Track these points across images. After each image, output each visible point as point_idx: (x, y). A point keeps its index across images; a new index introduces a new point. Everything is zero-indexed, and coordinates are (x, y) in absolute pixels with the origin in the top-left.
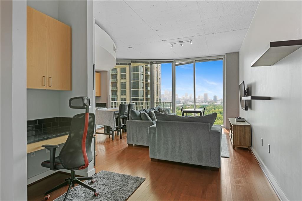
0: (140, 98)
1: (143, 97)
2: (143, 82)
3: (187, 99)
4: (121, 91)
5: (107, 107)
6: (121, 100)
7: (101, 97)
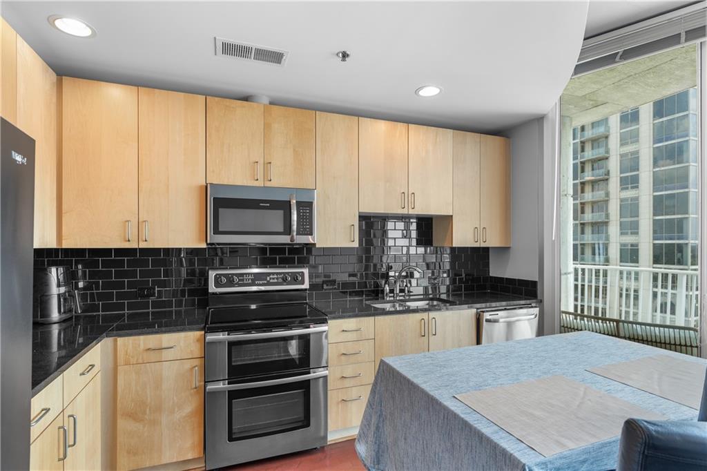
0: (692, 242)
4: (621, 223)
5: (541, 301)
6: (621, 249)
7: (511, 250)
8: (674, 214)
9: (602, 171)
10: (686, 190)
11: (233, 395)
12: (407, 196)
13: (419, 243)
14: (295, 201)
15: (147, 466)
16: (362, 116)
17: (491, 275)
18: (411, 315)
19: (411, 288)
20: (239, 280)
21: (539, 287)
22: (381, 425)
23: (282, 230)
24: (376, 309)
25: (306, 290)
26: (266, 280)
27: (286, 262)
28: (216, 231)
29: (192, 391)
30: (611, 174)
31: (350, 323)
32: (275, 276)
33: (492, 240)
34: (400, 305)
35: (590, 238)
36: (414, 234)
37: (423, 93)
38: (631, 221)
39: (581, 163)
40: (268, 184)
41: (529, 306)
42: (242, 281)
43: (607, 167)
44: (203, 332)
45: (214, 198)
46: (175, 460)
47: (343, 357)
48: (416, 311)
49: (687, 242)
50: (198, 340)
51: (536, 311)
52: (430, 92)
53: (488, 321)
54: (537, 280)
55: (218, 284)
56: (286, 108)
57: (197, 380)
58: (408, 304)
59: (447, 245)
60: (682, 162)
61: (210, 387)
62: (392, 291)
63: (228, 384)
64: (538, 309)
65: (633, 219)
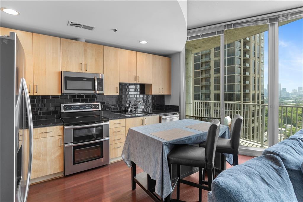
0: (236, 93)
1: (240, 92)
2: (240, 75)
3: (300, 94)
4: (214, 86)
5: (180, 112)
6: (214, 96)
7: (171, 96)
8: (230, 83)
9: (208, 66)
10: (234, 74)
11: (75, 148)
12: (137, 77)
13: (141, 93)
14: (96, 78)
15: (42, 176)
16: (120, 48)
17: (165, 104)
18: (138, 118)
19: (138, 109)
20: (74, 107)
21: (179, 108)
22: (129, 148)
23: (91, 89)
24: (126, 116)
25: (99, 111)
26: (84, 107)
27: (91, 101)
28: (66, 89)
29: (59, 148)
30: (211, 68)
31: (117, 121)
32: (88, 106)
33: (165, 93)
34: (134, 115)
35: (204, 92)
36: (139, 90)
37: (142, 42)
38: (217, 85)
39: (201, 63)
40: (86, 72)
41: (176, 114)
42: (75, 107)
43: (210, 65)
44: (63, 126)
45: (65, 77)
46: (52, 173)
47: (115, 133)
48: (139, 116)
49: (234, 93)
50: (61, 129)
51: (178, 115)
52: (144, 42)
53: (163, 119)
54: (179, 105)
55: (65, 109)
56: (92, 44)
57: (61, 143)
58: (137, 115)
59: (150, 94)
60: (233, 65)
61: (66, 145)
62: (131, 111)
63: (73, 144)
64: (179, 115)
65: (218, 85)
